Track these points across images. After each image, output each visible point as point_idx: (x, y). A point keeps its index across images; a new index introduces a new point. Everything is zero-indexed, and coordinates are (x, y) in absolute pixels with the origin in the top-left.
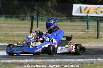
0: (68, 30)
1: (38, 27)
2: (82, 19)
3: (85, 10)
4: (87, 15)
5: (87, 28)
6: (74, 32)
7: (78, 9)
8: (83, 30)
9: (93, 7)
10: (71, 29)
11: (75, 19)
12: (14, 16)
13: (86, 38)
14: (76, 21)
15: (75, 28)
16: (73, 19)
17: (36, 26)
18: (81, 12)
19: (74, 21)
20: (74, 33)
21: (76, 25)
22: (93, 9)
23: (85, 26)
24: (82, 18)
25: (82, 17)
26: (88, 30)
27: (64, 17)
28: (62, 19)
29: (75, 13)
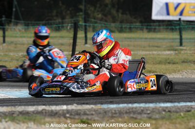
0: (144, 47)
1: (86, 43)
2: (170, 27)
3: (176, 8)
4: (180, 19)
5: (179, 44)
6: (155, 50)
7: (161, 8)
8: (172, 46)
10: (149, 46)
11: (157, 27)
12: (41, 22)
13: (177, 63)
14: (159, 31)
15: (156, 45)
16: (153, 27)
17: (84, 41)
18: (168, 14)
19: (154, 31)
20: (154, 52)
21: (160, 39)
23: (176, 39)
24: (169, 25)
25: (169, 23)
26: (181, 48)
27: (135, 22)
28: (132, 26)
29: (157, 15)
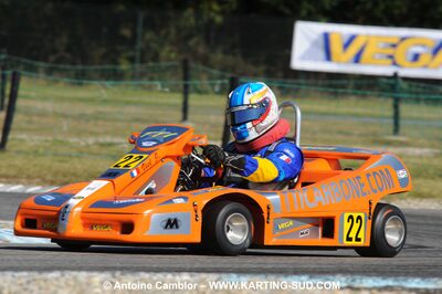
3: (346, 46)
7: (314, 44)
9: (378, 37)
18: (328, 56)
22: (381, 45)
26: (397, 138)
29: (303, 58)
